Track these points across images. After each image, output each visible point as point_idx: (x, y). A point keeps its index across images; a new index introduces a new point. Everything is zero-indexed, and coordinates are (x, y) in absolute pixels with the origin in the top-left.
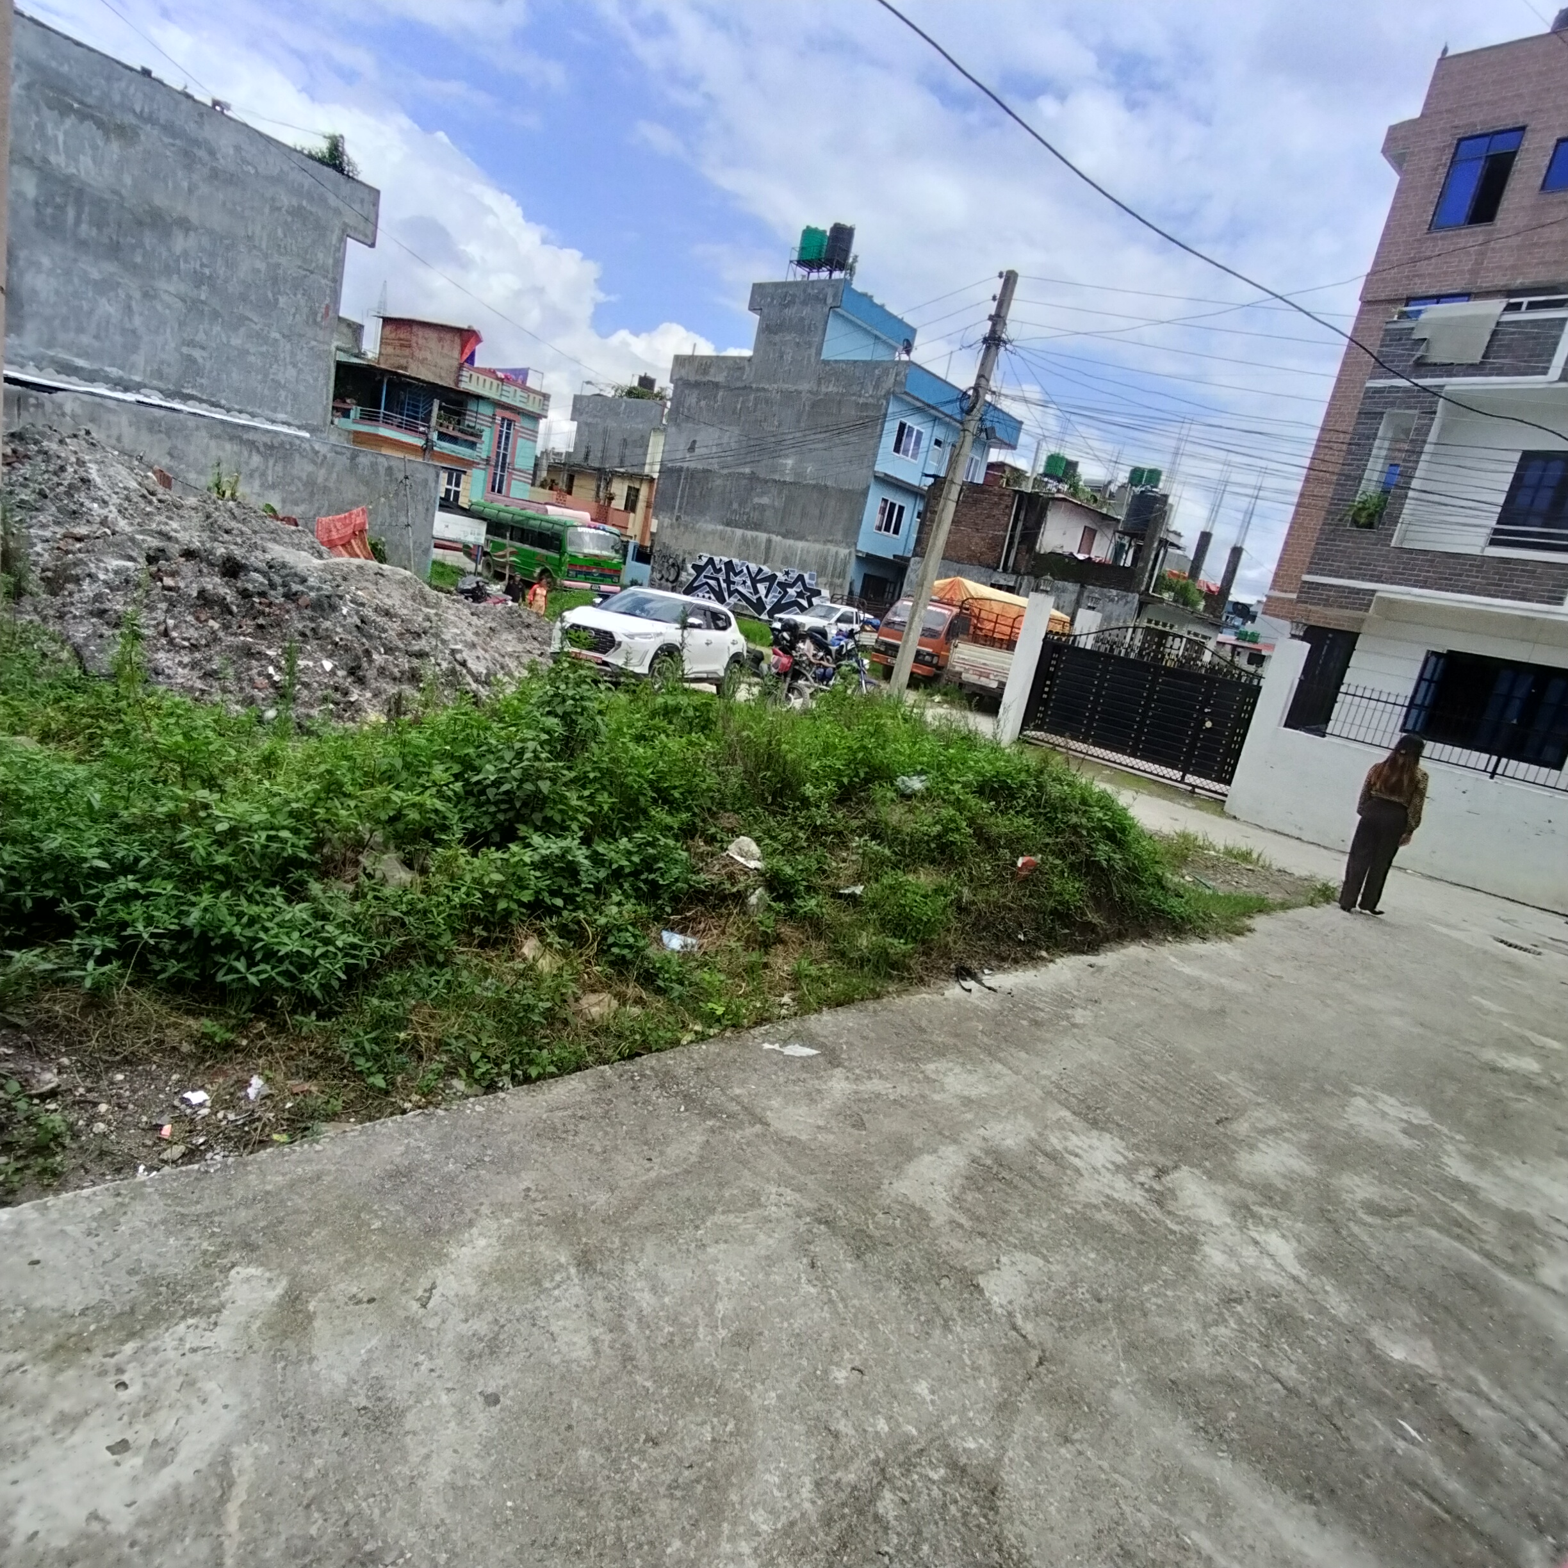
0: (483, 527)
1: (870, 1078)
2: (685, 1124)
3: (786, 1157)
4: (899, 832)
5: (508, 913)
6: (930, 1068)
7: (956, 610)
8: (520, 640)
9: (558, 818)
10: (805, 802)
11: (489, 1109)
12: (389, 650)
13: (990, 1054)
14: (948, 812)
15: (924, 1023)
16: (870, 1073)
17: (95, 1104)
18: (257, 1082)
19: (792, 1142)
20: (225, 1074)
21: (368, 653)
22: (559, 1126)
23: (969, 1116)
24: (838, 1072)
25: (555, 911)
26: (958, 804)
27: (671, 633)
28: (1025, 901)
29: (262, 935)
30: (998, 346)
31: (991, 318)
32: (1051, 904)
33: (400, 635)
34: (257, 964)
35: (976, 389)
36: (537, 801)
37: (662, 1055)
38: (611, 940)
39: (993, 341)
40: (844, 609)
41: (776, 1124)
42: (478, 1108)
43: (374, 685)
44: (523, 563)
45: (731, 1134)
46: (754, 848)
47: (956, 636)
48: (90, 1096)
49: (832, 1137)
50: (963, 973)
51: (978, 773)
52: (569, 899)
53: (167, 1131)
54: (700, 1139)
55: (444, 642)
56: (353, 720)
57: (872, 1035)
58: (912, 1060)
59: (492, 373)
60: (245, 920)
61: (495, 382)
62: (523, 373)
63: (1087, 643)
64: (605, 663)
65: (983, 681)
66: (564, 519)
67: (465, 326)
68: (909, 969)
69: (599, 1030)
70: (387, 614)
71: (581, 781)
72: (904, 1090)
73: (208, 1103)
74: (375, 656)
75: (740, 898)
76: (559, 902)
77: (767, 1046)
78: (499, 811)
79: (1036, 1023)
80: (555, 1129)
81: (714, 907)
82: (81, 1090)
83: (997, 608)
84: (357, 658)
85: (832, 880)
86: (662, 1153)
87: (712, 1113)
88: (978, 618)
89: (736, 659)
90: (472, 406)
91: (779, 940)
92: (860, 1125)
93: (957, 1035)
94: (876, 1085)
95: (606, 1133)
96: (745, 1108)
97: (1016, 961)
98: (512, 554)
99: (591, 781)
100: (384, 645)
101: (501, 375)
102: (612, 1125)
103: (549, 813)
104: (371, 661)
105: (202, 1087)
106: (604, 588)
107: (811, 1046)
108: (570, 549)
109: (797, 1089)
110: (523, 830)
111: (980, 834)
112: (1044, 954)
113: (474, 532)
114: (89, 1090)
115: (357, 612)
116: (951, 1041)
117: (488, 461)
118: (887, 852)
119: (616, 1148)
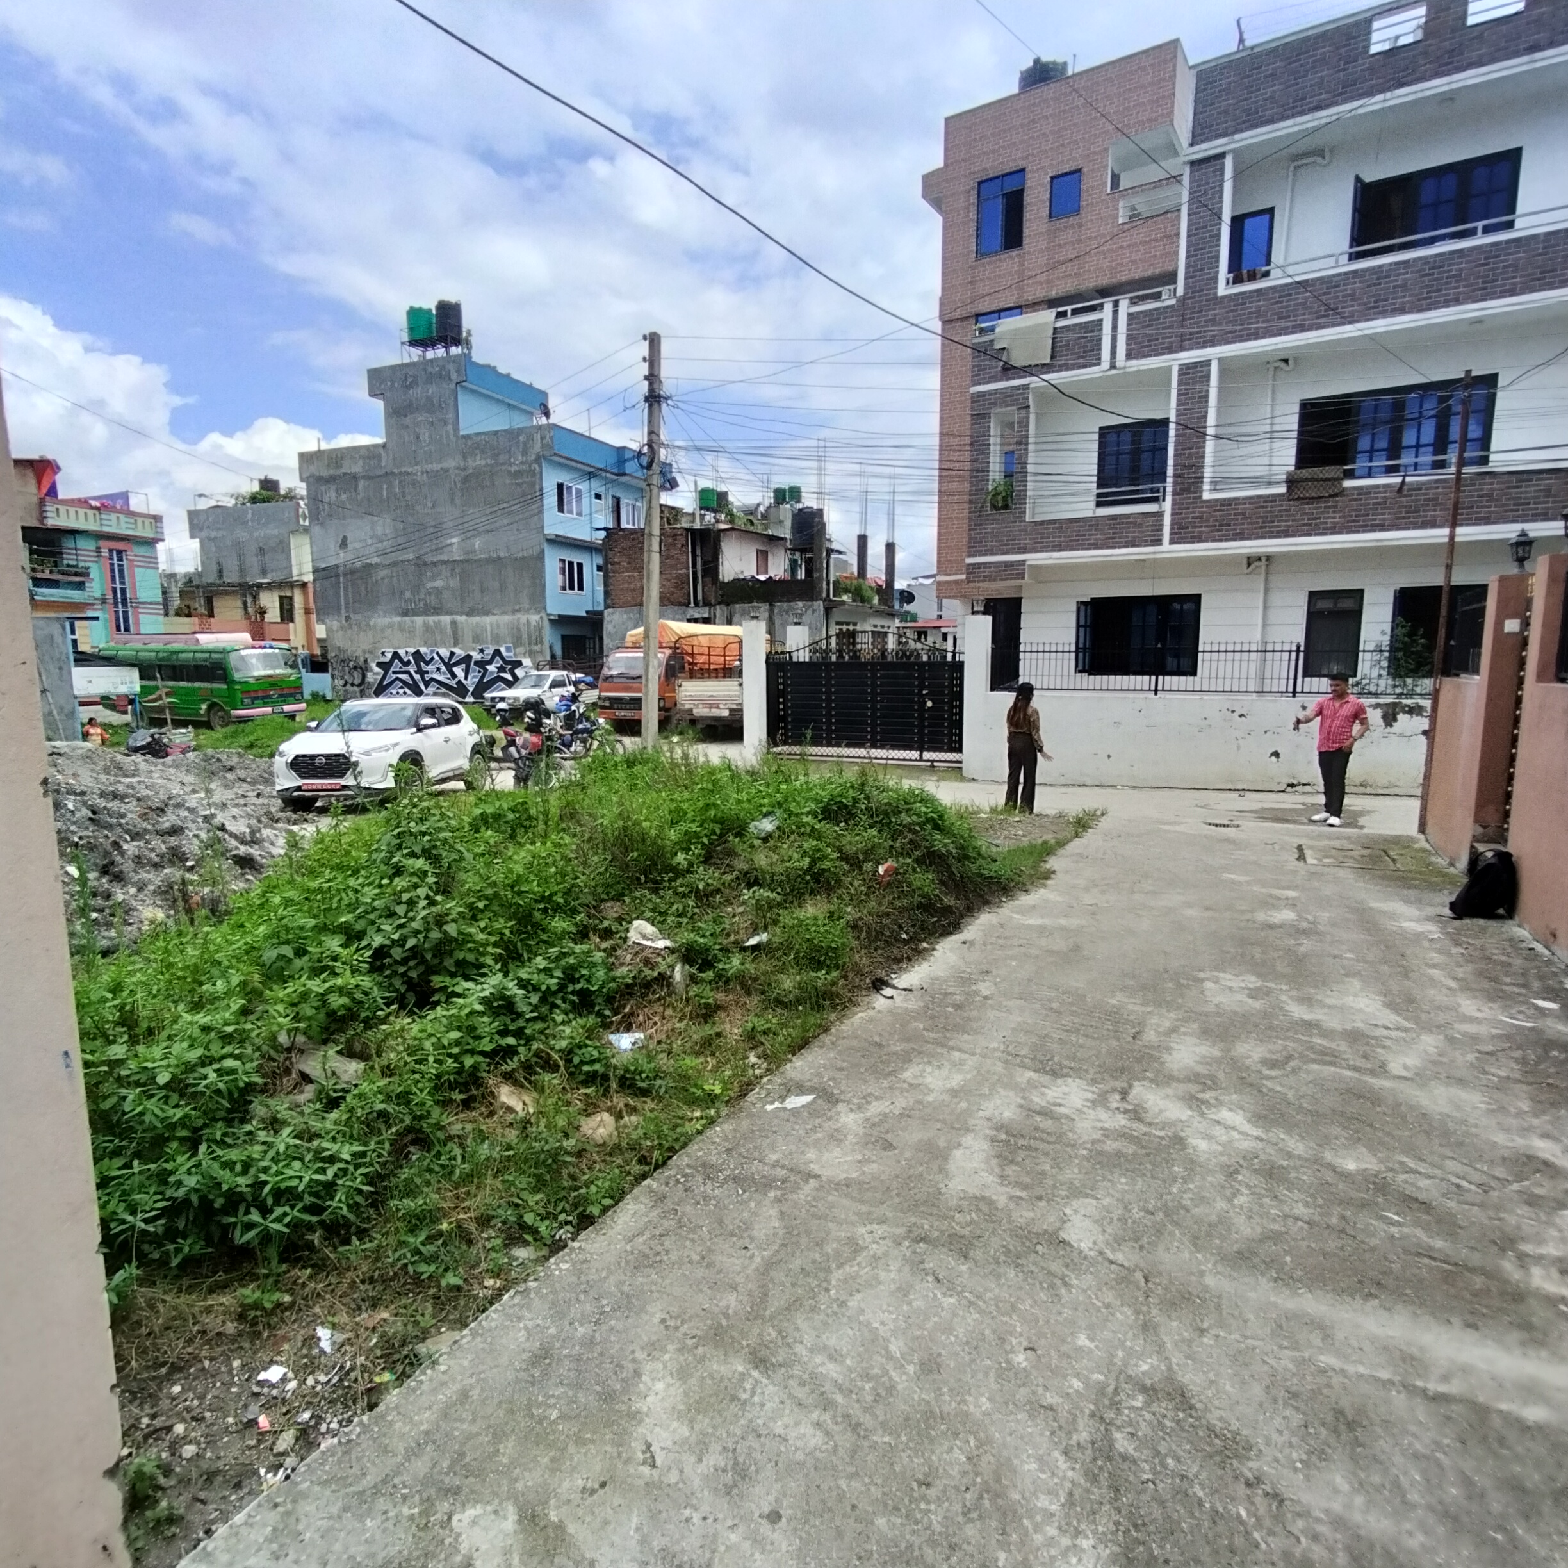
0: (135, 674)
1: (868, 1103)
2: (753, 1205)
3: (852, 1198)
4: (773, 874)
5: (475, 1068)
6: (909, 1074)
7: (668, 652)
9: (471, 957)
10: (677, 872)
11: (574, 1264)
12: (136, 836)
13: (943, 1046)
14: (809, 844)
15: (877, 1039)
16: (867, 1098)
17: (169, 1429)
18: (323, 1333)
19: (848, 1183)
20: (285, 1339)
21: (116, 845)
22: (647, 1251)
23: (964, 1105)
24: (841, 1107)
25: (511, 1051)
26: (814, 833)
27: (407, 739)
28: (898, 904)
29: (263, 1177)
30: (659, 402)
31: (646, 378)
32: (917, 899)
33: (144, 816)
34: (271, 1211)
35: (650, 445)
36: (445, 947)
37: (688, 1150)
38: (576, 1060)
39: (654, 399)
40: (554, 674)
41: (825, 1173)
42: (564, 1266)
43: (136, 879)
44: (183, 702)
45: (795, 1197)
46: (649, 929)
47: (676, 677)
48: (158, 1422)
49: (874, 1166)
50: (878, 984)
52: (519, 1033)
53: (263, 1421)
54: (774, 1212)
55: (191, 810)
56: (126, 923)
57: (845, 1065)
58: (890, 1074)
59: (84, 503)
60: (238, 1168)
61: (90, 513)
62: (125, 496)
64: (345, 787)
65: (715, 712)
66: (221, 645)
67: (35, 456)
68: (838, 995)
69: (612, 1150)
70: (115, 796)
71: (474, 915)
72: (901, 1103)
73: (291, 1375)
74: (125, 847)
75: (663, 980)
76: (511, 1041)
77: (769, 1107)
78: (410, 968)
79: (958, 1007)
80: (647, 1256)
81: (643, 996)
82: (145, 1421)
83: (704, 641)
84: (107, 854)
85: (732, 938)
86: (752, 1238)
87: (768, 1184)
88: (692, 655)
89: (476, 750)
90: (68, 543)
91: (718, 1007)
92: (889, 1146)
93: (908, 1040)
94: (876, 1108)
95: (693, 1240)
96: (791, 1170)
97: (909, 959)
98: (168, 694)
99: (482, 911)
100: (127, 831)
101: (94, 503)
102: (692, 1230)
103: (461, 955)
104: (122, 853)
105: (272, 1362)
106: (286, 708)
107: (803, 1094)
108: (237, 676)
109: (819, 1135)
110: (437, 981)
111: (844, 857)
112: (925, 945)
113: (127, 682)
114: (153, 1417)
115: (85, 804)
116: (905, 1046)
117: (103, 600)
118: (773, 895)
119: (710, 1250)
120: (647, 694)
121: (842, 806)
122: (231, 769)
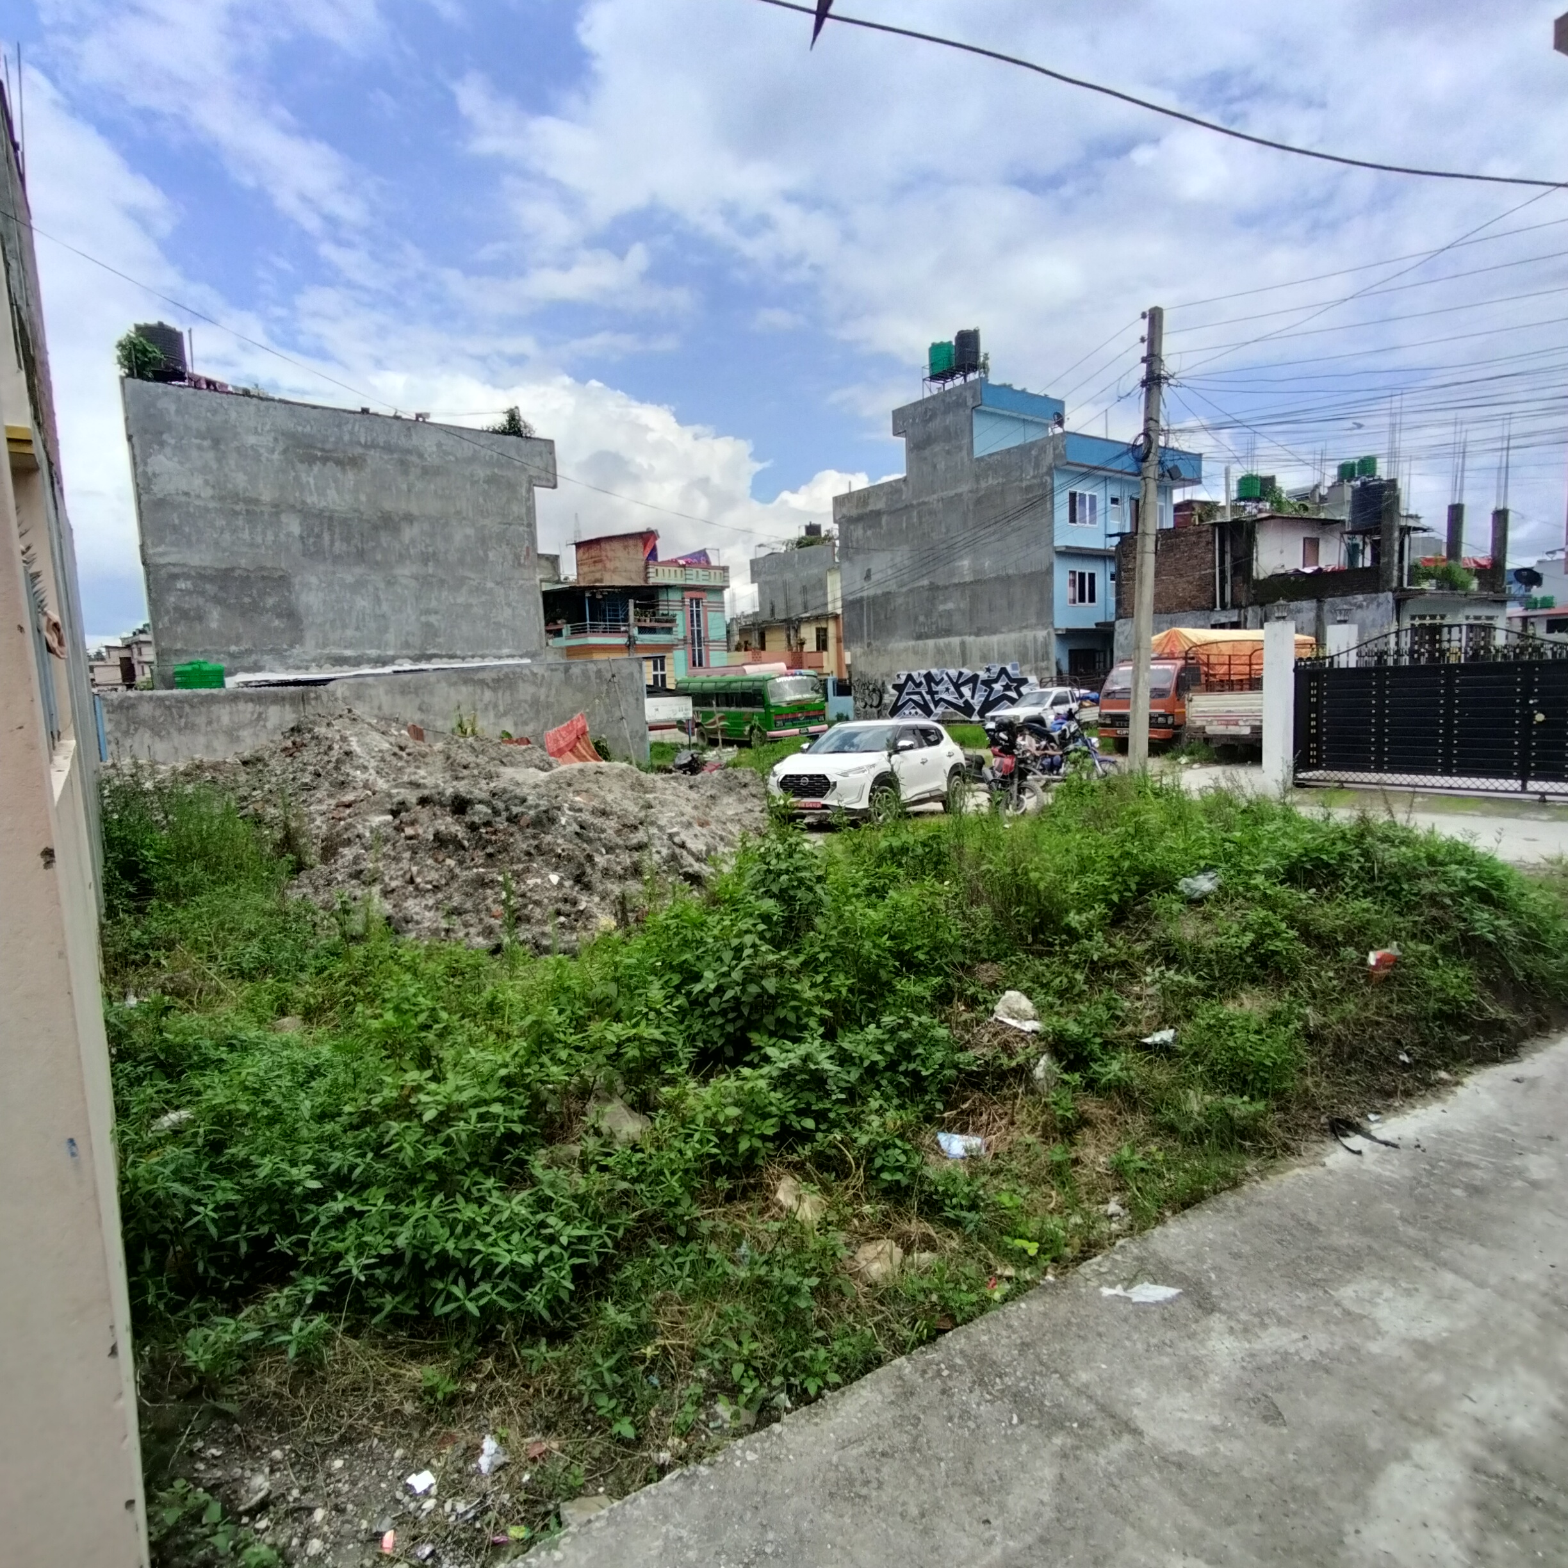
0: (688, 702)
1: (1264, 1326)
2: (1025, 1448)
3: (1182, 1494)
4: (1199, 951)
5: (753, 1152)
6: (1347, 1293)
7: (1180, 663)
8: (741, 801)
9: (792, 1017)
10: (1073, 935)
11: (763, 1457)
12: (610, 850)
13: (1427, 1255)
14: (1257, 914)
15: (1312, 1217)
16: (1263, 1317)
17: (310, 1511)
18: (489, 1445)
19: (1181, 1463)
20: (452, 1439)
21: (590, 858)
22: (856, 1473)
23: (1436, 1378)
24: (1216, 1322)
25: (806, 1136)
26: (1266, 901)
28: (1396, 1009)
29: (479, 1246)
30: (1159, 385)
31: (1144, 360)
32: (1433, 1005)
33: (618, 832)
34: (476, 1285)
35: (1146, 434)
36: (767, 1003)
37: (971, 1328)
38: (878, 1162)
39: (1153, 381)
40: (1056, 691)
41: (1152, 1432)
42: (751, 1456)
43: (600, 888)
44: (734, 724)
45: (1091, 1456)
46: (1025, 1004)
47: (1188, 690)
48: (306, 1500)
49: (1238, 1446)
50: (1341, 1127)
51: (1280, 855)
52: (820, 1116)
53: (389, 1538)
54: (1049, 1473)
55: (660, 828)
56: (585, 928)
57: (1246, 1249)
58: (1315, 1284)
59: (674, 562)
60: (459, 1229)
61: (679, 570)
62: (703, 553)
63: (1350, 661)
64: (825, 807)
65: (1233, 730)
66: (762, 674)
67: (643, 529)
68: (1265, 1135)
69: (885, 1295)
70: (604, 813)
71: (811, 965)
72: (1320, 1341)
73: (434, 1491)
74: (597, 859)
75: (1023, 1072)
76: (809, 1123)
77: (1106, 1291)
78: (728, 1021)
79: (1475, 1190)
80: (851, 1482)
81: (994, 1090)
82: (295, 1493)
83: (1226, 649)
84: (580, 865)
85: (1129, 1028)
86: (1002, 1508)
87: (1056, 1422)
88: (1208, 665)
89: (956, 770)
90: (662, 597)
91: (1084, 1122)
92: (1273, 1416)
93: (1366, 1231)
94: (1274, 1339)
95: (920, 1479)
96: (1103, 1408)
97: (1407, 1094)
98: (721, 719)
99: (822, 964)
100: (605, 846)
101: (682, 562)
102: (925, 1462)
103: (782, 1013)
104: (593, 865)
105: (428, 1465)
106: (812, 729)
107: (1166, 1282)
108: (773, 701)
109: (1166, 1360)
110: (756, 1038)
111: (1308, 934)
112: (1443, 1075)
113: (681, 709)
114: (304, 1491)
115: (575, 819)
116: (1361, 1242)
117: (685, 640)
118: (1192, 980)
119: (937, 1506)
120: (1135, 711)
121: (1320, 864)
122: (745, 785)
